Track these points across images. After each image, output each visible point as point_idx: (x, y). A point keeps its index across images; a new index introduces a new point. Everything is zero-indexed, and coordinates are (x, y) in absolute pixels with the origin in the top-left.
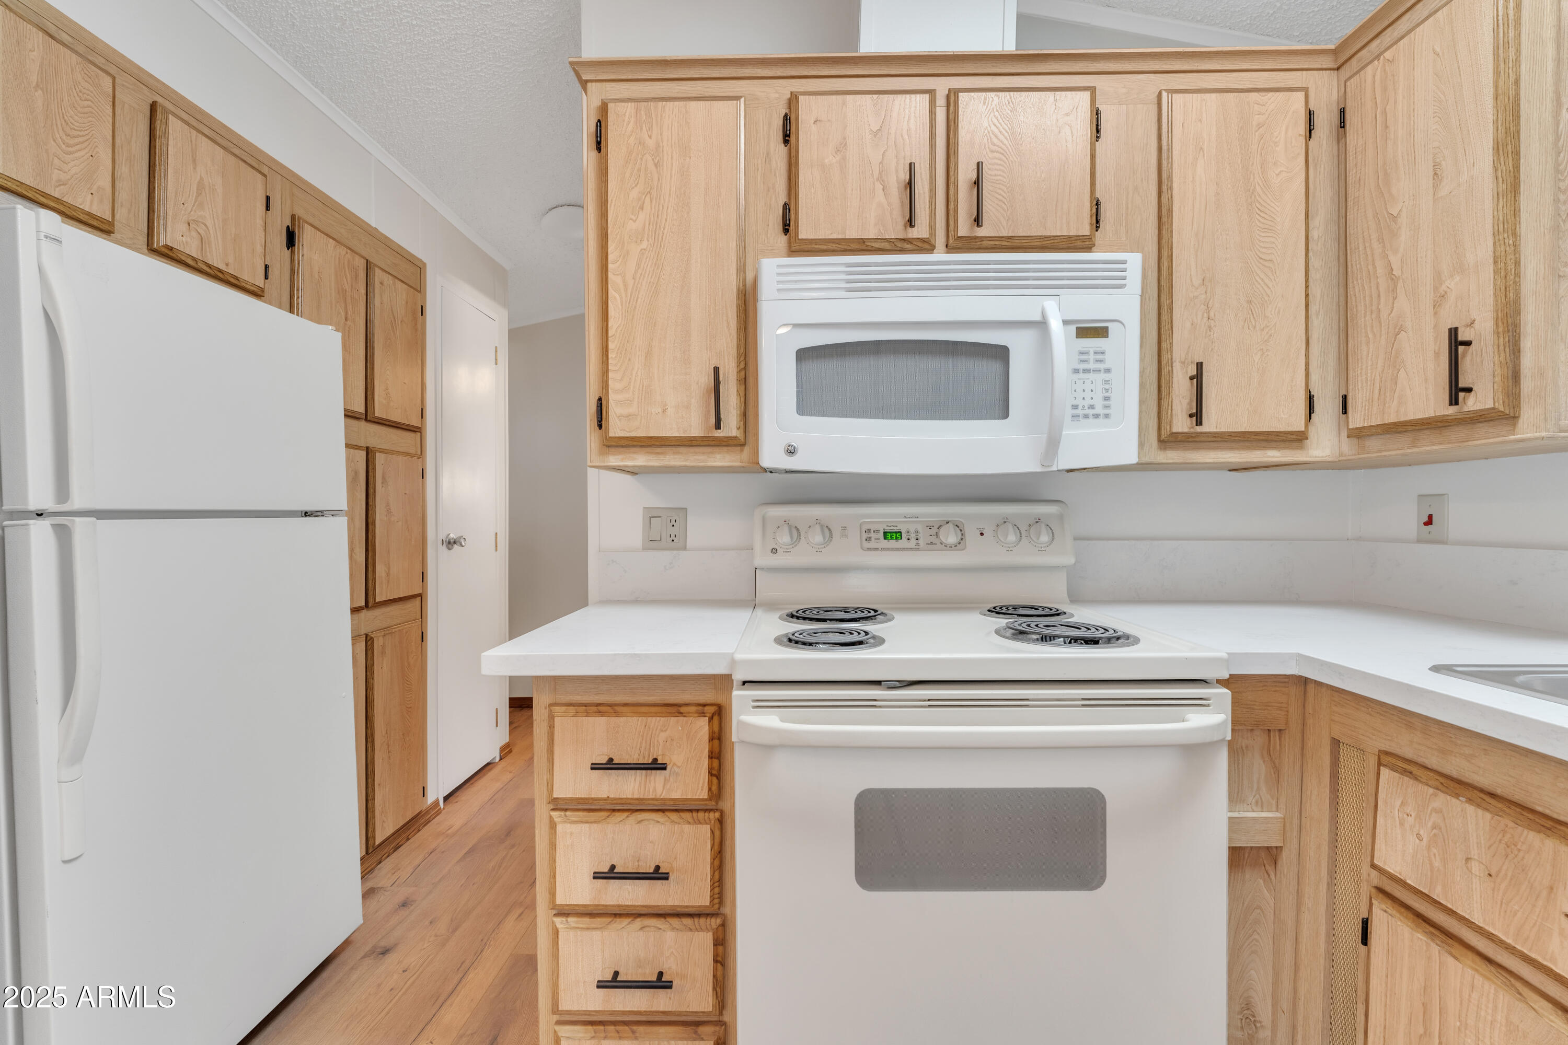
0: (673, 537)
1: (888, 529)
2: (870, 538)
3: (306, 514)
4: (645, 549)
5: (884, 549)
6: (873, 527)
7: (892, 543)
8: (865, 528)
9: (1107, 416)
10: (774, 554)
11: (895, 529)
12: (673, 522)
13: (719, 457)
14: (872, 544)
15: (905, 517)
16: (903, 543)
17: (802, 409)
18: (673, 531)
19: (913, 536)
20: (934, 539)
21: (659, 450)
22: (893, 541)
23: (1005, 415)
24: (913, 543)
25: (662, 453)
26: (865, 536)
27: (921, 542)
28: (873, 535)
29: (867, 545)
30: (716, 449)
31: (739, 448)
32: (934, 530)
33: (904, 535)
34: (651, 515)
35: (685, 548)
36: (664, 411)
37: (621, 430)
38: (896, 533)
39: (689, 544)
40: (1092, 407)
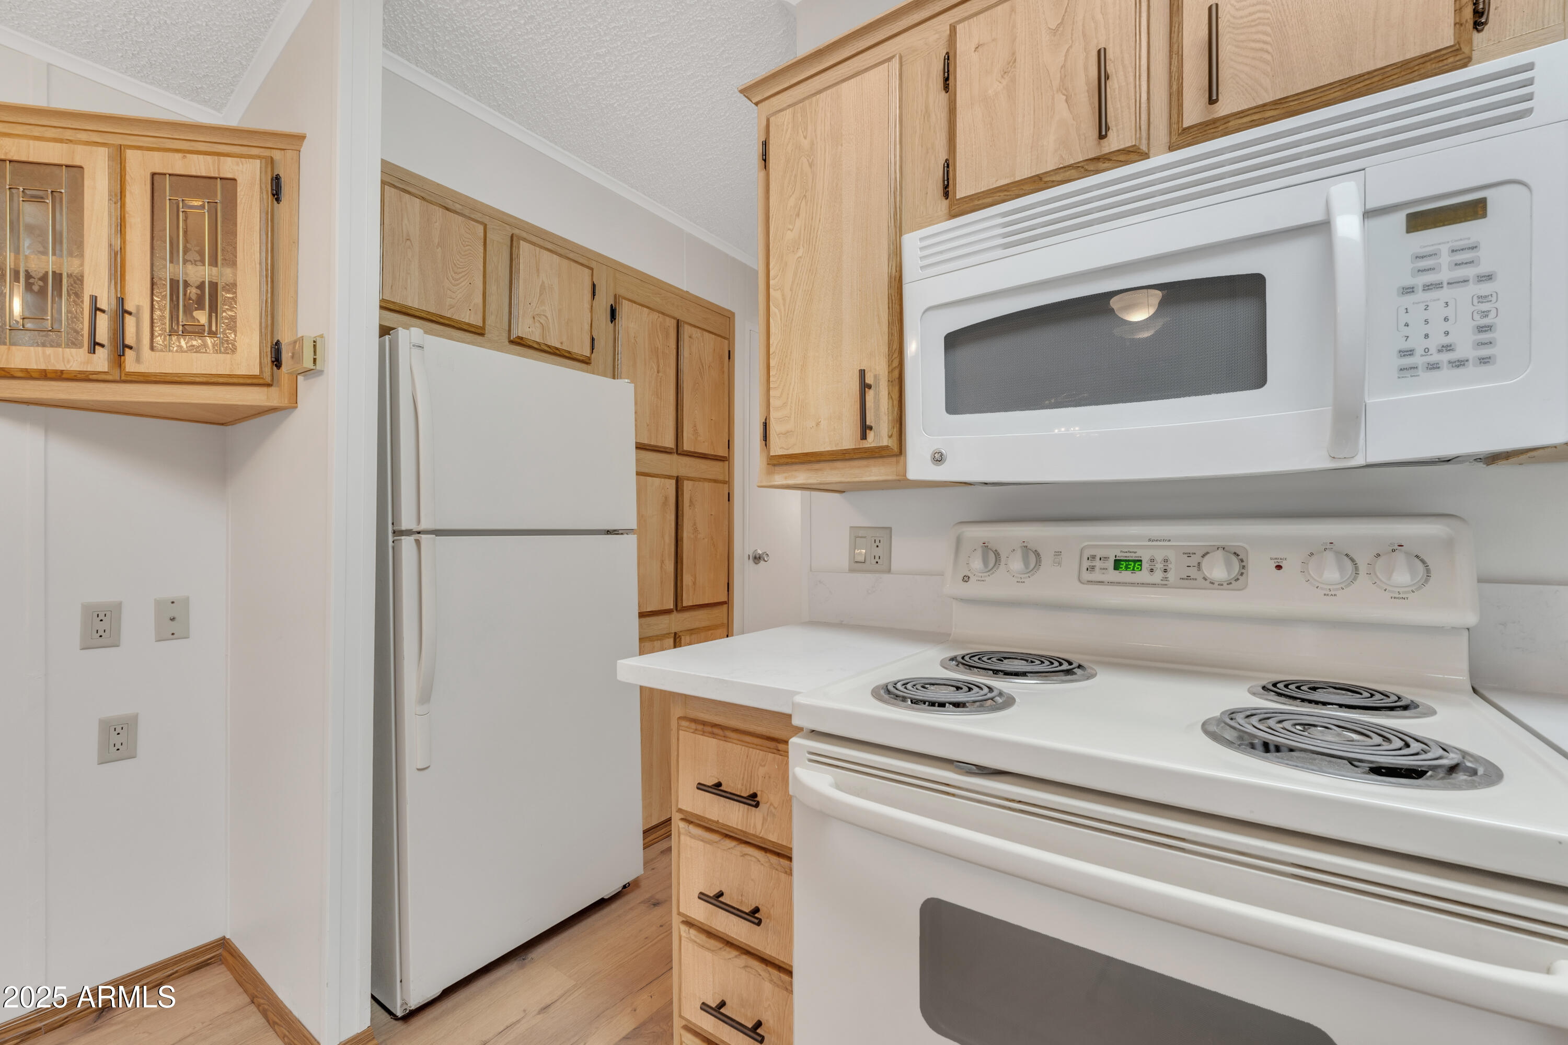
0: (877, 559)
1: (1121, 556)
2: (1093, 568)
3: (608, 532)
4: (852, 570)
5: (1111, 583)
6: (1099, 553)
7: (1125, 575)
8: (1087, 553)
9: (1484, 361)
10: (965, 583)
11: (1132, 556)
12: (877, 543)
13: (875, 470)
14: (1096, 576)
15: (1150, 540)
16: (1143, 575)
17: (953, 407)
18: (878, 552)
19: (1159, 566)
20: (1193, 572)
21: (817, 466)
22: (1128, 573)
23: (1260, 380)
24: (1158, 576)
25: (820, 470)
26: (1086, 564)
27: (1171, 575)
28: (1098, 563)
29: (1087, 576)
30: (872, 462)
31: (894, 459)
32: (1194, 560)
33: (1145, 565)
34: (857, 535)
35: (889, 571)
36: (818, 424)
37: (780, 448)
38: (1135, 561)
39: (894, 567)
40: (1448, 348)
